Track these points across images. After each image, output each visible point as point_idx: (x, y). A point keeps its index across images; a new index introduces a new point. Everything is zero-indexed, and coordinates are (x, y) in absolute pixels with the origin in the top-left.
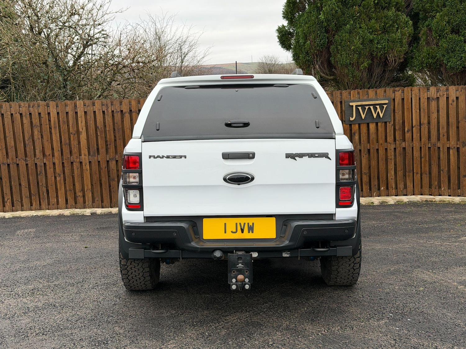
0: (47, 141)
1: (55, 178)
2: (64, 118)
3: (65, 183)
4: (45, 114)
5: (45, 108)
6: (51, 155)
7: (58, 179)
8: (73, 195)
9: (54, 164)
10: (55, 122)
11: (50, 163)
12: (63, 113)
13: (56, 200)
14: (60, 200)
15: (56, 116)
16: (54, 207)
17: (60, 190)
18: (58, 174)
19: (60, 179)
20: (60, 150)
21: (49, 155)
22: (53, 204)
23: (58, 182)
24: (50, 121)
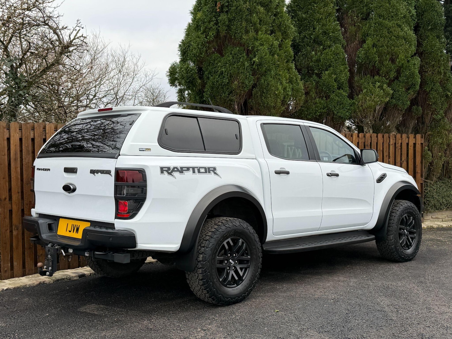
0: (4, 178)
1: (11, 232)
2: (28, 145)
3: (23, 239)
4: (4, 140)
5: (3, 130)
6: (8, 199)
7: (15, 233)
8: (34, 255)
9: (11, 211)
10: (16, 152)
11: (6, 210)
12: (28, 139)
13: (10, 265)
14: (15, 264)
15: (18, 143)
16: (7, 274)
17: (17, 249)
18: (16, 226)
19: (18, 233)
20: (20, 191)
21: (5, 199)
22: (6, 271)
23: (14, 238)
24: (9, 149)
